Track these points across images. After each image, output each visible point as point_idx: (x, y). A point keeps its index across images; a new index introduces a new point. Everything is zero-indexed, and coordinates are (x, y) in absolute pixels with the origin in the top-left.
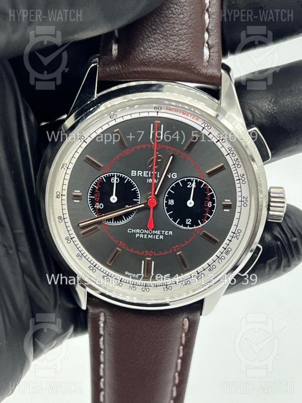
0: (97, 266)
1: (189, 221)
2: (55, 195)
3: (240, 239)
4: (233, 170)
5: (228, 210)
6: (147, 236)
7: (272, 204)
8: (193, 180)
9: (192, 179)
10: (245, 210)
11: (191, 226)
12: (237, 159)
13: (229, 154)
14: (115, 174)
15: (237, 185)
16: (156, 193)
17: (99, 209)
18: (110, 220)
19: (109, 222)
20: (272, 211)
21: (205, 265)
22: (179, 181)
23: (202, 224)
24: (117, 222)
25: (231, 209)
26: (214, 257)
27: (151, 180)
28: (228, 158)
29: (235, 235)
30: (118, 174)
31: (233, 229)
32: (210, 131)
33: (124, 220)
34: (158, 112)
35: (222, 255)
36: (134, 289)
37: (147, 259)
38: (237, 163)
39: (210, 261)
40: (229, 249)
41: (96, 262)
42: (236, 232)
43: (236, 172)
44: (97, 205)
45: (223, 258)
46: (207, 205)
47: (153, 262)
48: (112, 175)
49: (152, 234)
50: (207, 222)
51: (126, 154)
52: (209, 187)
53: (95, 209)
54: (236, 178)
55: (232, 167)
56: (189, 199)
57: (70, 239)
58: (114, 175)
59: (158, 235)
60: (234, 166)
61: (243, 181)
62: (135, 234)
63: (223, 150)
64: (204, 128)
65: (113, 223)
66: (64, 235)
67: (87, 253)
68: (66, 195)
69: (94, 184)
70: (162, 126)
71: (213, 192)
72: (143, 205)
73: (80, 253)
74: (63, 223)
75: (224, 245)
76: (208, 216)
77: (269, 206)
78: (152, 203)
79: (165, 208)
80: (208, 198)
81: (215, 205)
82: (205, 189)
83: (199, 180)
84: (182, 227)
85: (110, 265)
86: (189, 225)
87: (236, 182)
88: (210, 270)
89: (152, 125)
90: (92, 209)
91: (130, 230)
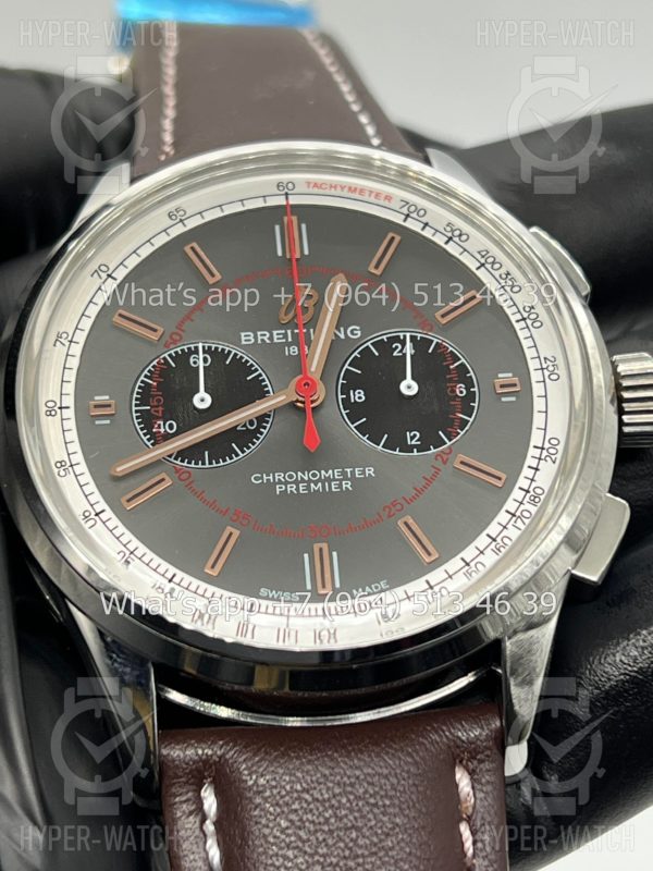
0: (176, 580)
1: (413, 438)
2: (43, 409)
4: (501, 299)
5: (512, 398)
8: (405, 337)
9: (401, 334)
11: (421, 449)
12: (508, 274)
13: (483, 265)
14: (200, 345)
17: (166, 435)
19: (197, 463)
21: (481, 540)
22: (369, 344)
23: (450, 440)
24: (218, 463)
26: (499, 517)
27: (294, 350)
28: (482, 274)
29: (545, 452)
30: (206, 345)
31: (536, 439)
32: (425, 219)
33: (237, 455)
34: (287, 194)
35: (522, 507)
37: (316, 546)
38: (510, 283)
39: (492, 528)
40: (538, 491)
41: (173, 570)
42: (547, 445)
43: (510, 303)
44: (159, 427)
45: (525, 514)
46: (453, 392)
47: (335, 554)
49: (319, 480)
50: (462, 433)
52: (451, 349)
53: (153, 436)
54: (514, 319)
55: (497, 293)
56: (404, 379)
57: (93, 516)
58: (196, 348)
59: (338, 480)
60: (502, 291)
61: (535, 320)
62: (271, 486)
63: (466, 259)
64: (408, 216)
65: (207, 465)
67: (143, 549)
68: (73, 408)
69: (146, 376)
70: (303, 226)
71: (463, 360)
73: (124, 549)
74: (70, 476)
75: (522, 481)
76: (462, 419)
79: (344, 412)
80: (453, 376)
81: (475, 389)
82: (444, 356)
83: (419, 335)
84: (397, 453)
85: (214, 573)
86: (415, 446)
87: (519, 325)
88: (498, 552)
89: (277, 227)
90: (145, 439)
91: (257, 479)
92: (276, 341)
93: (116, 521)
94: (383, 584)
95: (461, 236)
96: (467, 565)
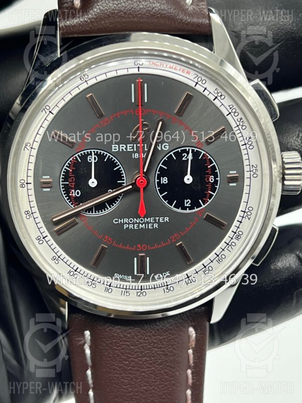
0: (78, 270)
1: (188, 203)
2: (19, 184)
3: (252, 219)
5: (235, 184)
6: (138, 226)
8: (189, 150)
9: (187, 148)
10: (255, 182)
11: (190, 208)
12: (241, 119)
13: (230, 113)
14: (92, 150)
15: (244, 152)
16: (145, 170)
17: (76, 197)
18: (89, 210)
19: (89, 212)
20: (287, 180)
21: (212, 255)
22: (172, 153)
23: (204, 204)
24: (99, 212)
25: (238, 183)
26: (222, 244)
27: (137, 155)
28: (229, 118)
29: (245, 214)
30: (96, 151)
31: (242, 207)
32: (205, 86)
33: (108, 209)
34: (139, 67)
35: (232, 241)
36: (128, 294)
37: (140, 255)
38: (241, 124)
39: (217, 250)
40: (240, 233)
41: (77, 265)
42: (247, 210)
43: (240, 135)
44: (73, 193)
46: (208, 179)
47: (148, 258)
48: (87, 152)
50: (210, 201)
51: (104, 124)
52: (210, 157)
53: (70, 198)
54: (241, 143)
56: (186, 174)
57: (42, 239)
58: (91, 152)
59: (151, 223)
60: (237, 128)
63: (222, 109)
64: (197, 83)
65: (94, 213)
66: (34, 234)
67: (64, 255)
68: (33, 183)
69: (67, 166)
70: (146, 85)
71: (215, 163)
72: (131, 187)
73: (56, 255)
75: (233, 228)
76: (210, 194)
77: (284, 174)
78: (142, 182)
79: (157, 189)
80: (209, 171)
81: (218, 179)
82: (205, 161)
83: (196, 149)
84: (179, 210)
86: (188, 207)
87: (242, 148)
88: (219, 261)
89: (133, 85)
90: (66, 199)
91: (116, 221)
93: (52, 241)
95: (221, 96)
96: (205, 267)
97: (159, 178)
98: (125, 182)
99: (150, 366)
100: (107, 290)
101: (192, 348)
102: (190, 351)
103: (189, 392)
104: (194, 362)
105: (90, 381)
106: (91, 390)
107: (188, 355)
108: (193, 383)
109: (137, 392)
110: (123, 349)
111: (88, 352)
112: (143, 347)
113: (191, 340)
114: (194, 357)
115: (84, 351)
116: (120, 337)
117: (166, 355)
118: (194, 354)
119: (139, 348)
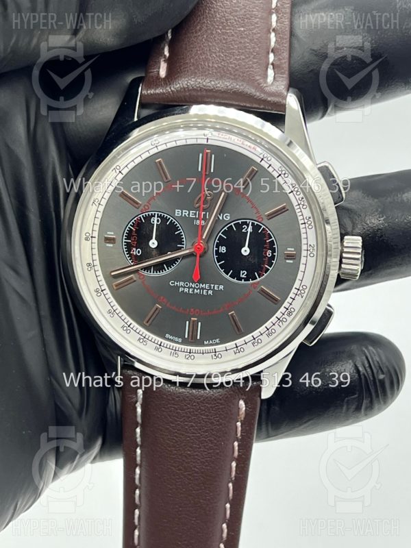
0: (131, 326)
1: (243, 274)
2: (84, 237)
3: (304, 298)
4: (297, 211)
5: (291, 261)
6: (193, 291)
7: (344, 255)
9: (248, 221)
10: (312, 261)
11: (246, 280)
12: (303, 198)
13: (292, 192)
14: (156, 213)
15: (303, 231)
16: (204, 238)
17: (136, 256)
18: (147, 268)
19: (147, 271)
20: (345, 264)
21: (262, 329)
22: (232, 224)
23: (259, 277)
24: (157, 272)
25: (295, 260)
26: (274, 319)
27: (198, 222)
28: (291, 196)
29: (299, 292)
30: (160, 213)
31: (297, 285)
32: (270, 163)
33: (165, 270)
34: (208, 138)
35: (283, 316)
36: (177, 356)
37: (192, 319)
38: (302, 203)
39: (268, 324)
40: (292, 310)
41: (131, 321)
42: (301, 288)
43: (300, 214)
44: (134, 251)
45: (284, 320)
46: (266, 254)
47: (200, 323)
48: (152, 214)
49: (199, 288)
50: (265, 275)
52: (269, 232)
53: (131, 256)
54: (301, 222)
55: (296, 208)
56: (244, 246)
57: (100, 291)
59: (206, 289)
60: (299, 207)
61: (309, 225)
62: (178, 287)
64: (262, 159)
65: (152, 273)
66: (94, 286)
67: (119, 309)
68: (97, 237)
69: (131, 225)
70: (213, 156)
71: (273, 238)
73: (111, 309)
74: (93, 271)
75: (286, 304)
76: (267, 268)
77: (341, 258)
78: (198, 248)
79: (215, 256)
80: (267, 246)
81: (276, 254)
82: (265, 235)
83: (256, 223)
84: (235, 280)
85: (147, 324)
86: (243, 278)
87: (302, 226)
88: (268, 335)
89: (201, 155)
90: (127, 256)
91: (172, 283)
92: (191, 216)
93: (110, 295)
94: (217, 341)
95: (285, 174)
96: (254, 339)
97: (217, 246)
98: (184, 246)
99: (195, 432)
100: (157, 349)
101: (241, 421)
102: (239, 424)
103: (234, 464)
104: (241, 435)
105: (139, 440)
106: (139, 448)
107: (236, 427)
108: (239, 456)
109: (181, 455)
110: (171, 411)
111: (139, 410)
112: (189, 412)
113: (241, 413)
114: (242, 430)
115: (135, 408)
116: (169, 400)
117: (212, 423)
118: (242, 426)
119: (186, 413)
